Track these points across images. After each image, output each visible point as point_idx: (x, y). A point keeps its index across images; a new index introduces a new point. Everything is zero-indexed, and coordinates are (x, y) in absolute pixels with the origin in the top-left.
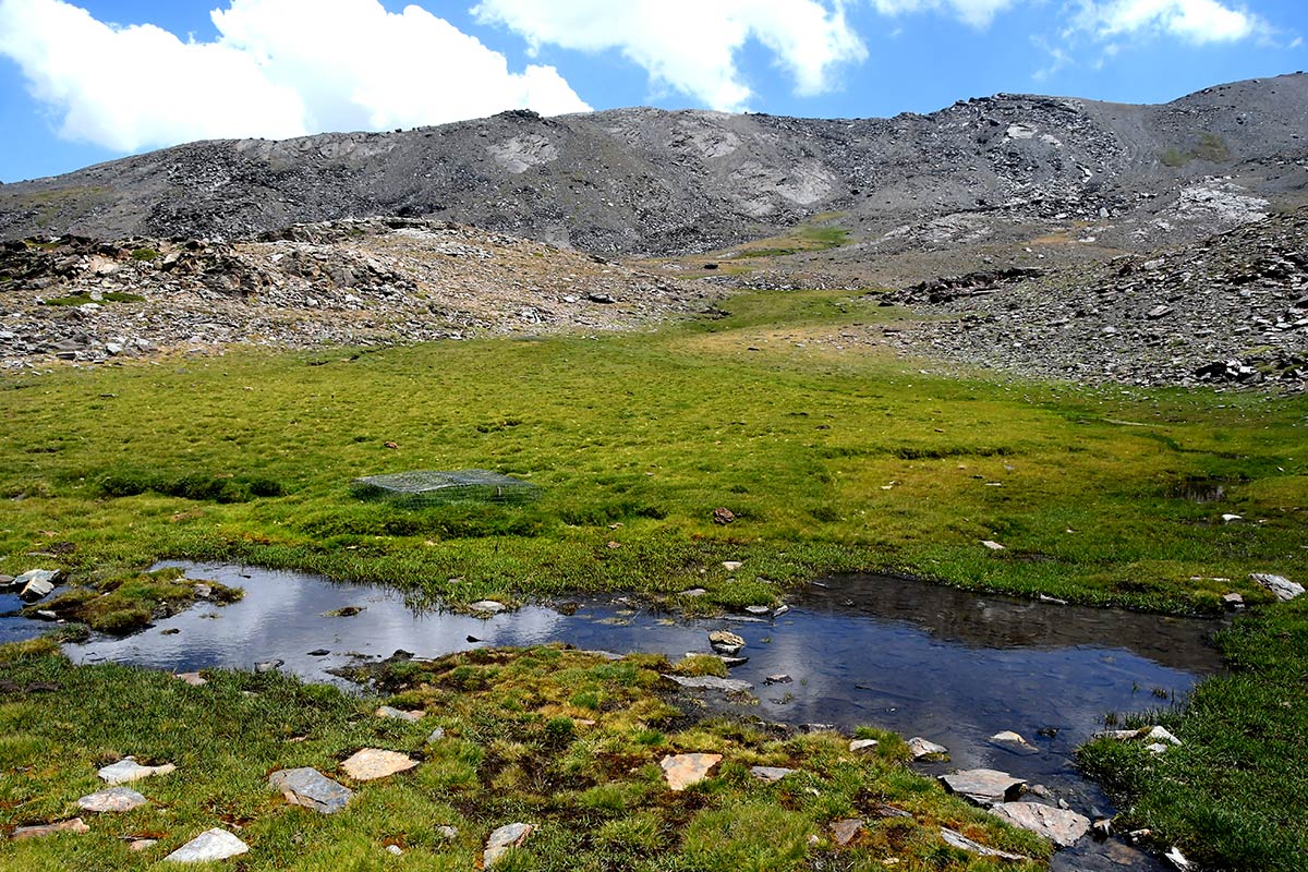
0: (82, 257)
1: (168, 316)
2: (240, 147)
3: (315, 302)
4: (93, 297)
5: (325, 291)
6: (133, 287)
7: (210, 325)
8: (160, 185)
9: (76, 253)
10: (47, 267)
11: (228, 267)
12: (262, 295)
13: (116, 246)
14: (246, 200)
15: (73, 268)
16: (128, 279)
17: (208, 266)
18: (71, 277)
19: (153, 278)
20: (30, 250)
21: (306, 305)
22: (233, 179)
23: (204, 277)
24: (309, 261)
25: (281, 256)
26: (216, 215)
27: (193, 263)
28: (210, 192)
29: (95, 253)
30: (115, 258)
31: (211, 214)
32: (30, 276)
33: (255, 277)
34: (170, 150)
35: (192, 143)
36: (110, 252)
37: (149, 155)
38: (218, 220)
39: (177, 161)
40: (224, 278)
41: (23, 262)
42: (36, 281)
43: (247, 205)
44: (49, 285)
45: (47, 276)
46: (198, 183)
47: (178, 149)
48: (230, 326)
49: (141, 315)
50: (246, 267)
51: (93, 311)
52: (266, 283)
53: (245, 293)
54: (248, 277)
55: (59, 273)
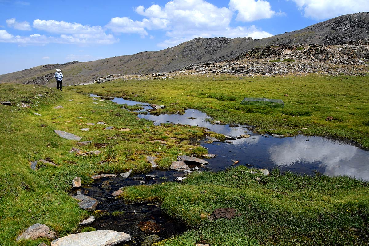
0: (283, 50)
1: (298, 65)
2: (355, 16)
3: (347, 62)
4: (281, 60)
5: (352, 59)
6: (294, 57)
7: (309, 68)
8: (328, 30)
9: (281, 49)
10: (274, 52)
11: (322, 52)
12: (331, 60)
13: (293, 47)
14: (355, 33)
15: (280, 53)
16: (293, 55)
17: (316, 52)
18: (279, 55)
19: (300, 55)
20: (271, 48)
21: (344, 63)
22: (351, 26)
23: (314, 55)
24: (349, 50)
25: (341, 48)
26: (344, 38)
27: (313, 51)
28: (343, 31)
29: (286, 49)
30: (292, 50)
31: (342, 38)
32: (270, 55)
33: (330, 55)
34: (333, 19)
35: (340, 16)
36: (291, 48)
37: (326, 21)
38: (345, 39)
39: (334, 22)
40: (320, 55)
41: (269, 51)
42: (271, 56)
43: (354, 34)
44: (273, 57)
45: (273, 55)
46: (340, 28)
47: (335, 19)
48: (315, 68)
49: (291, 65)
50: (328, 52)
51: (279, 64)
52: (333, 57)
53: (325, 60)
54: (327, 55)
55: (276, 54)
